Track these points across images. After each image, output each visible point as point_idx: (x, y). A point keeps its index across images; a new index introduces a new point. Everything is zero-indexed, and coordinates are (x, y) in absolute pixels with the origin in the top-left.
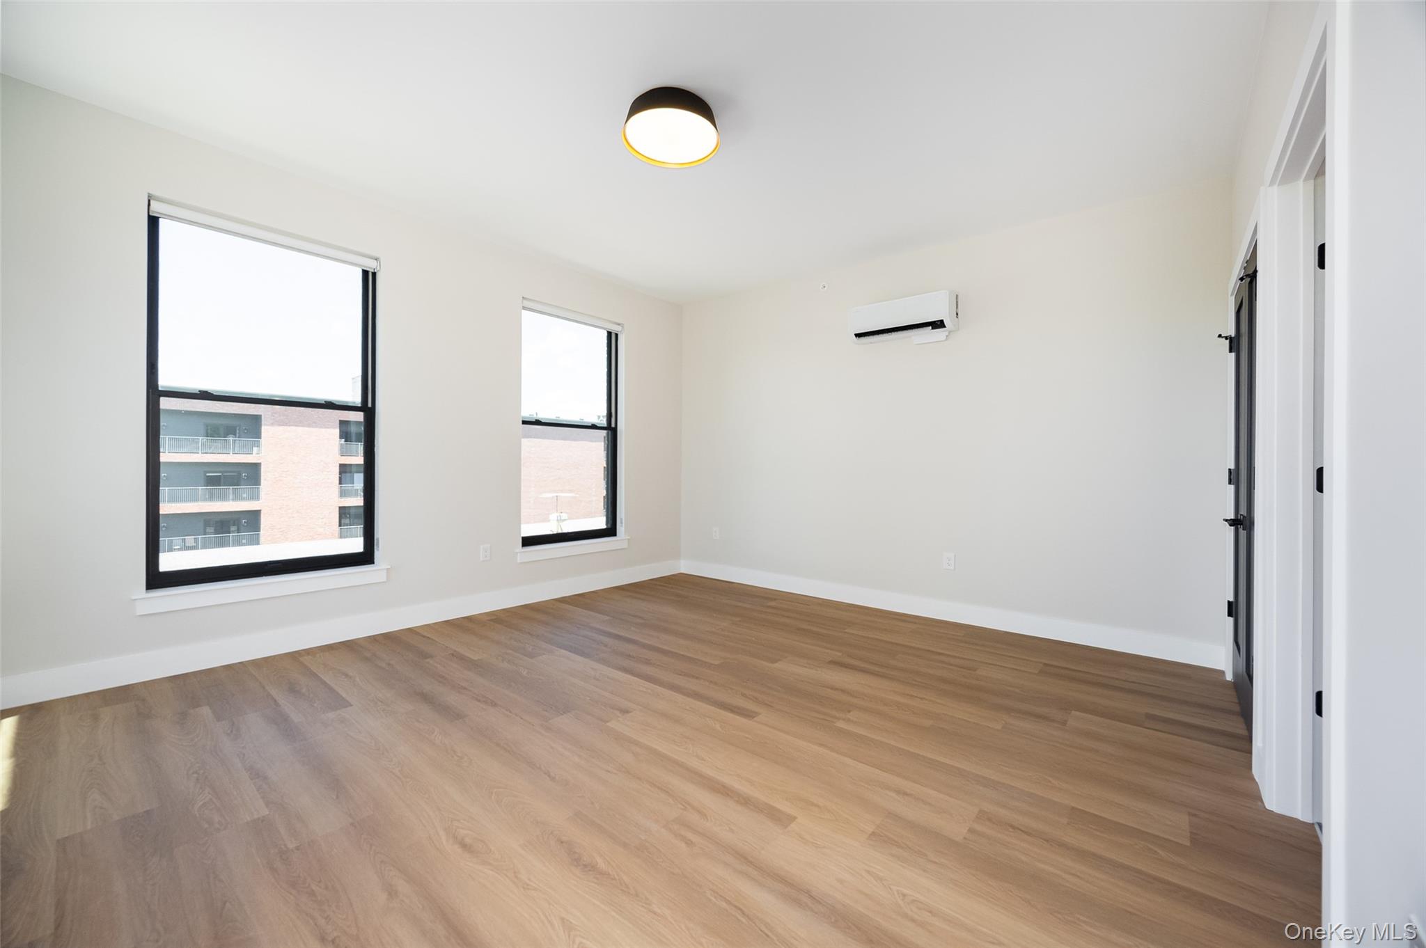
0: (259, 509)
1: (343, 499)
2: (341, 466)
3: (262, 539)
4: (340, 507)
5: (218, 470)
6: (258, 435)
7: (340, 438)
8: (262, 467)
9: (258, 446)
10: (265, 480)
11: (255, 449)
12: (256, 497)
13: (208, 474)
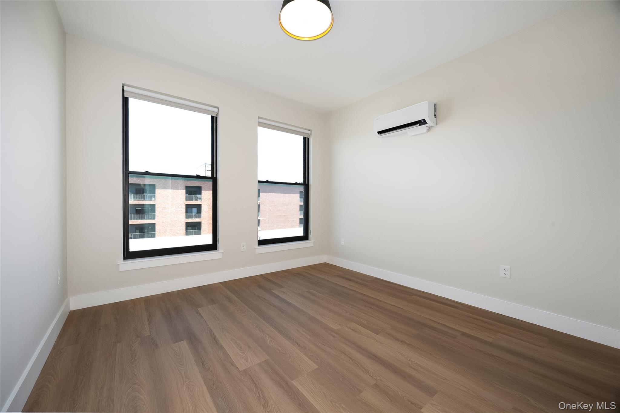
0: (154, 223)
1: (187, 219)
2: (186, 205)
3: (156, 235)
4: (186, 222)
5: (140, 207)
6: (154, 193)
7: (186, 193)
8: (156, 206)
9: (154, 197)
10: (157, 211)
11: (153, 198)
12: (153, 218)
13: (137, 209)
